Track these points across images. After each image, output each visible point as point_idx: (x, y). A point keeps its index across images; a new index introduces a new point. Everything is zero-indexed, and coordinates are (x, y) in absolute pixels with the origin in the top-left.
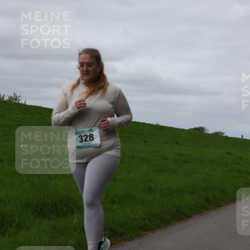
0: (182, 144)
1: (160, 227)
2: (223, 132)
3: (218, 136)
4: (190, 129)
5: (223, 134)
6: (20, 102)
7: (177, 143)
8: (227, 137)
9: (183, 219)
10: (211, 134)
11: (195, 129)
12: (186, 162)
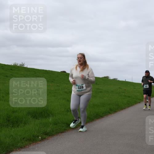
0: (98, 84)
1: (89, 122)
2: (117, 78)
3: (115, 80)
4: (102, 77)
5: (117, 79)
6: (25, 66)
7: (96, 84)
8: (119, 81)
9: (99, 118)
10: (111, 79)
11: (105, 77)
12: (101, 92)
